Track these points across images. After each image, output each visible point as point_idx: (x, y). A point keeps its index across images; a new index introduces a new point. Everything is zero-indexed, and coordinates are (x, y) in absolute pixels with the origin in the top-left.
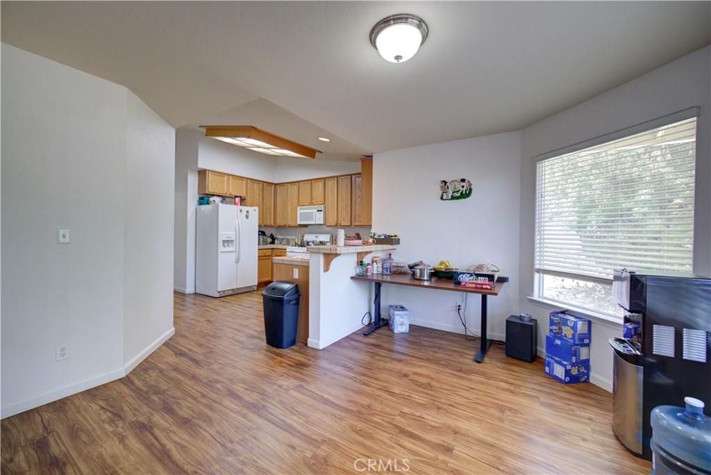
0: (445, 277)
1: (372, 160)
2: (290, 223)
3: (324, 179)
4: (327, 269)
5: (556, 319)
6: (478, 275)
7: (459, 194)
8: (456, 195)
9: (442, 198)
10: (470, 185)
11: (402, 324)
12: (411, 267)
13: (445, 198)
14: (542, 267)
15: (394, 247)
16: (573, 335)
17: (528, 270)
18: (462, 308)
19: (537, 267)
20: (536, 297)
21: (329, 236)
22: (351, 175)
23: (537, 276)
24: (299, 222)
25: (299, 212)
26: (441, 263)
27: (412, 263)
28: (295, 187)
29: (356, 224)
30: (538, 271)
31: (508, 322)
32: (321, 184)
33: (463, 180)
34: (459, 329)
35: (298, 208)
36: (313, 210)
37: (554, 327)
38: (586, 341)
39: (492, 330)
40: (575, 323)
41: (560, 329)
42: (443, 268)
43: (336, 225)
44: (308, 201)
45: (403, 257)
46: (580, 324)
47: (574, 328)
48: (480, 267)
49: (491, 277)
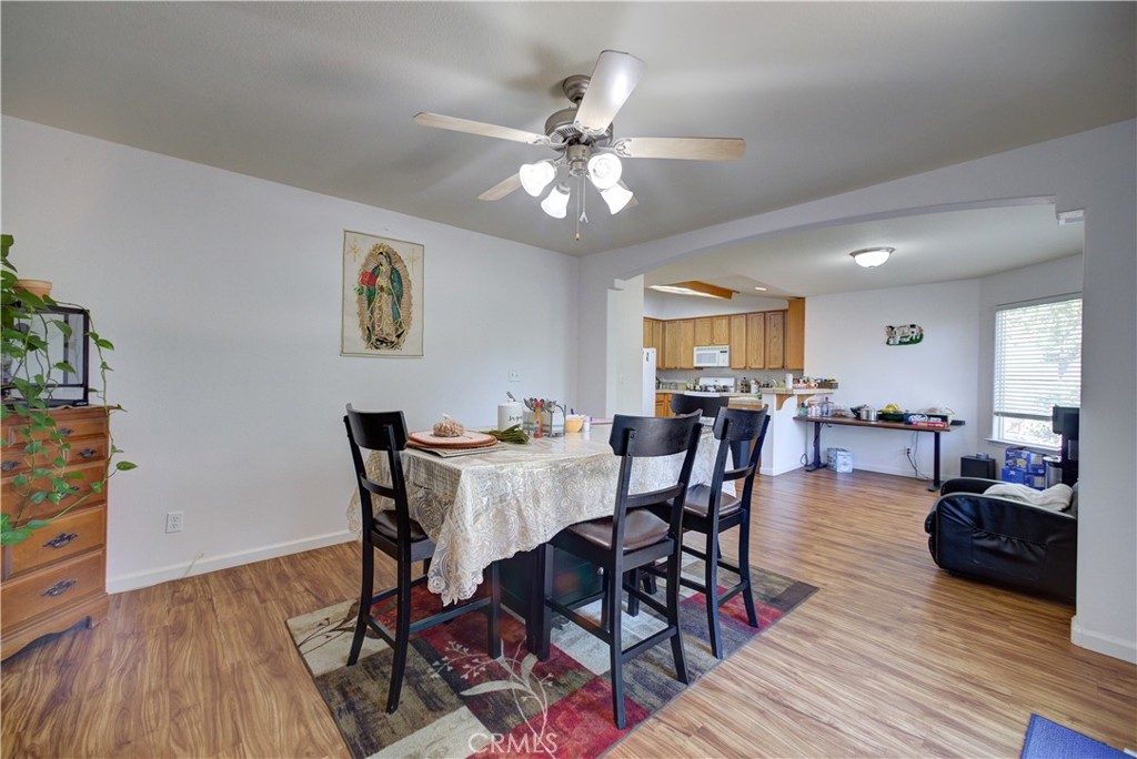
0: (893, 420)
1: (804, 302)
2: (683, 366)
3: (729, 316)
4: (779, 407)
5: (1011, 454)
6: (930, 416)
7: (908, 340)
8: (905, 340)
9: (888, 343)
10: (921, 330)
11: (845, 464)
12: (854, 411)
13: (891, 342)
14: (1002, 410)
15: (832, 391)
16: (1027, 466)
17: (987, 414)
18: (912, 452)
19: (996, 410)
20: (995, 438)
21: (733, 380)
22: (764, 313)
23: (996, 419)
24: (696, 365)
25: (696, 353)
26: (889, 406)
27: (855, 406)
28: (690, 325)
29: (771, 366)
30: (997, 414)
31: (963, 459)
32: (725, 321)
33: (913, 326)
34: (910, 472)
35: (695, 348)
36: (715, 351)
37: (1010, 461)
38: (1041, 471)
39: (946, 472)
40: (1029, 455)
41: (1015, 462)
42: (891, 410)
43: (745, 368)
44: (708, 340)
45: (843, 401)
46: (1033, 456)
47: (1028, 459)
48: (933, 410)
49: (944, 418)
